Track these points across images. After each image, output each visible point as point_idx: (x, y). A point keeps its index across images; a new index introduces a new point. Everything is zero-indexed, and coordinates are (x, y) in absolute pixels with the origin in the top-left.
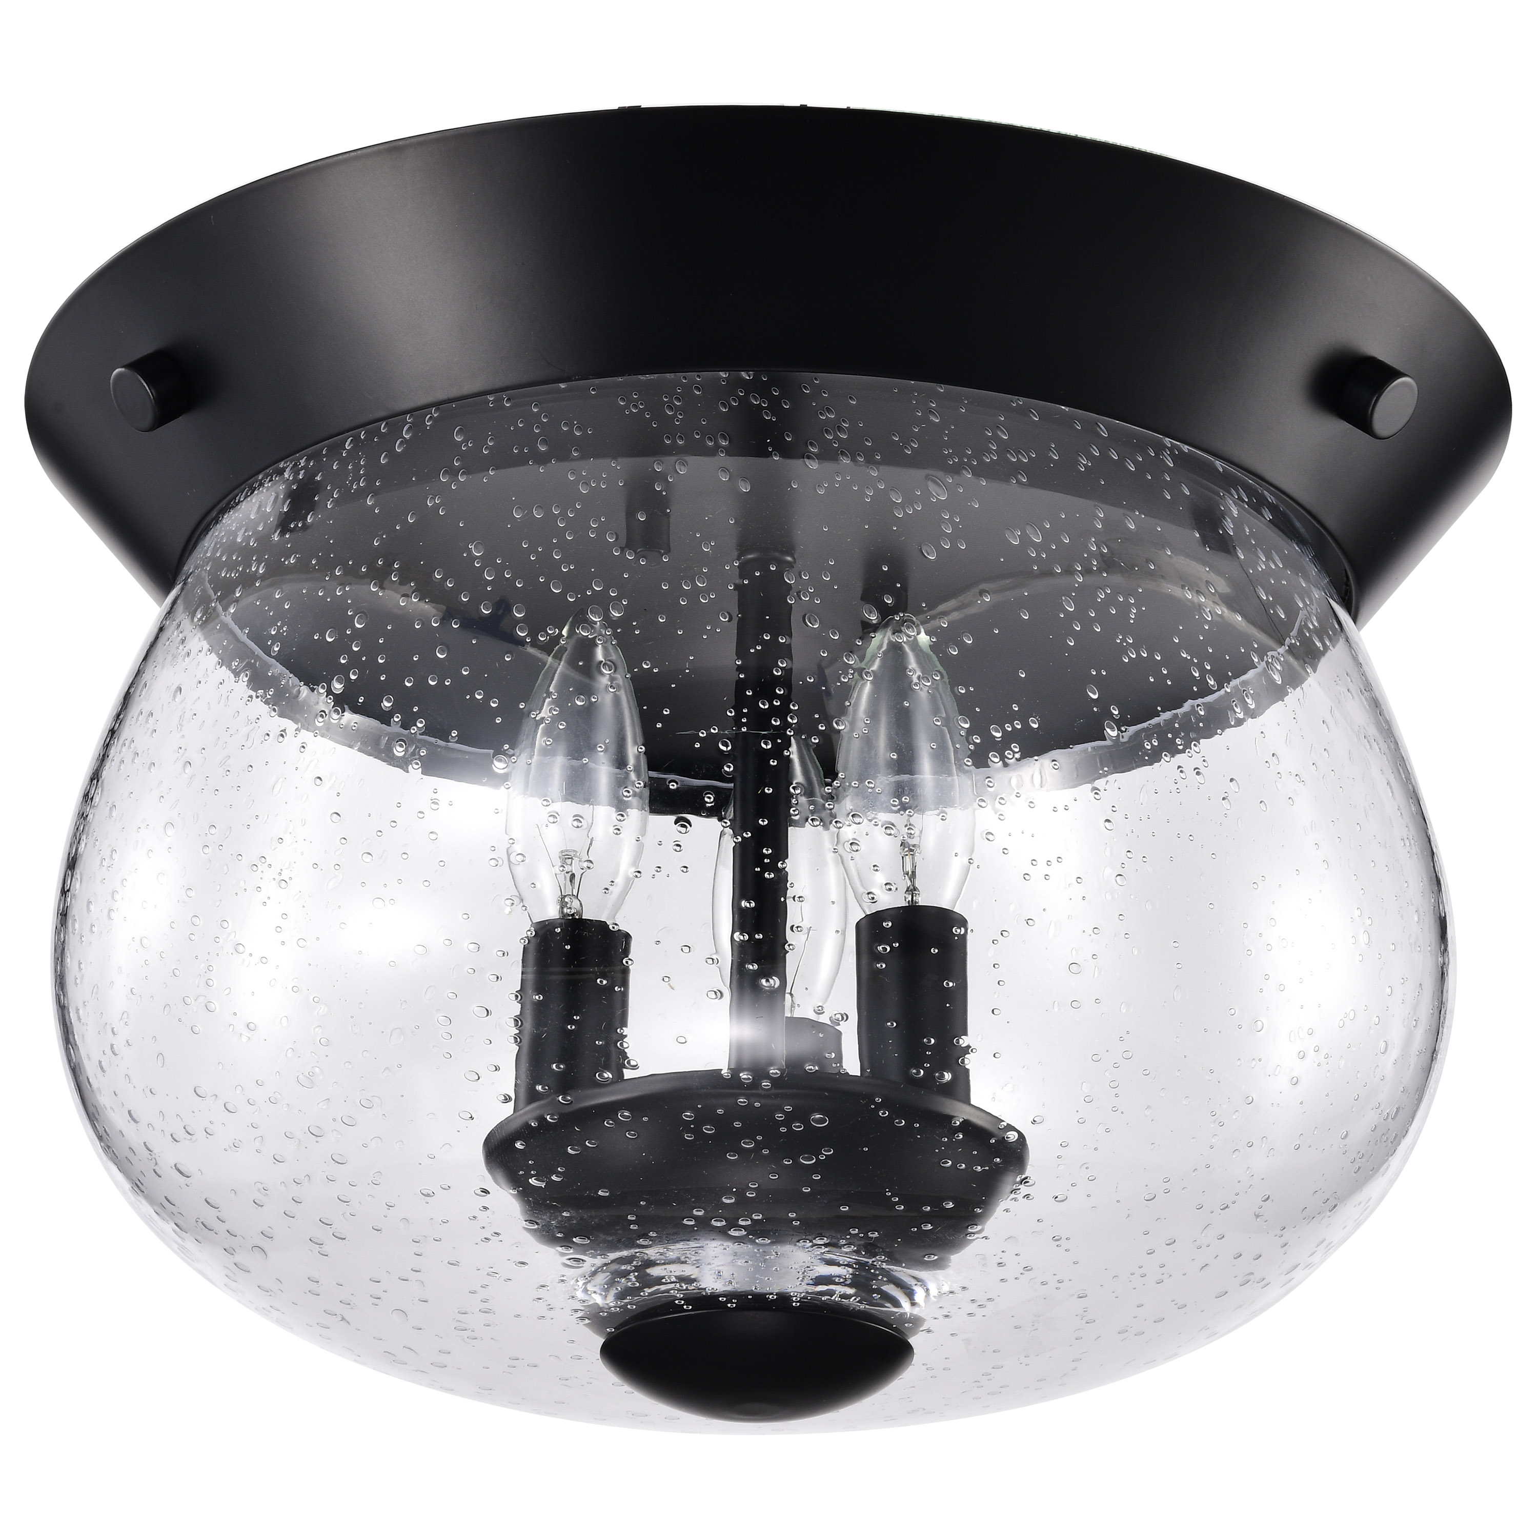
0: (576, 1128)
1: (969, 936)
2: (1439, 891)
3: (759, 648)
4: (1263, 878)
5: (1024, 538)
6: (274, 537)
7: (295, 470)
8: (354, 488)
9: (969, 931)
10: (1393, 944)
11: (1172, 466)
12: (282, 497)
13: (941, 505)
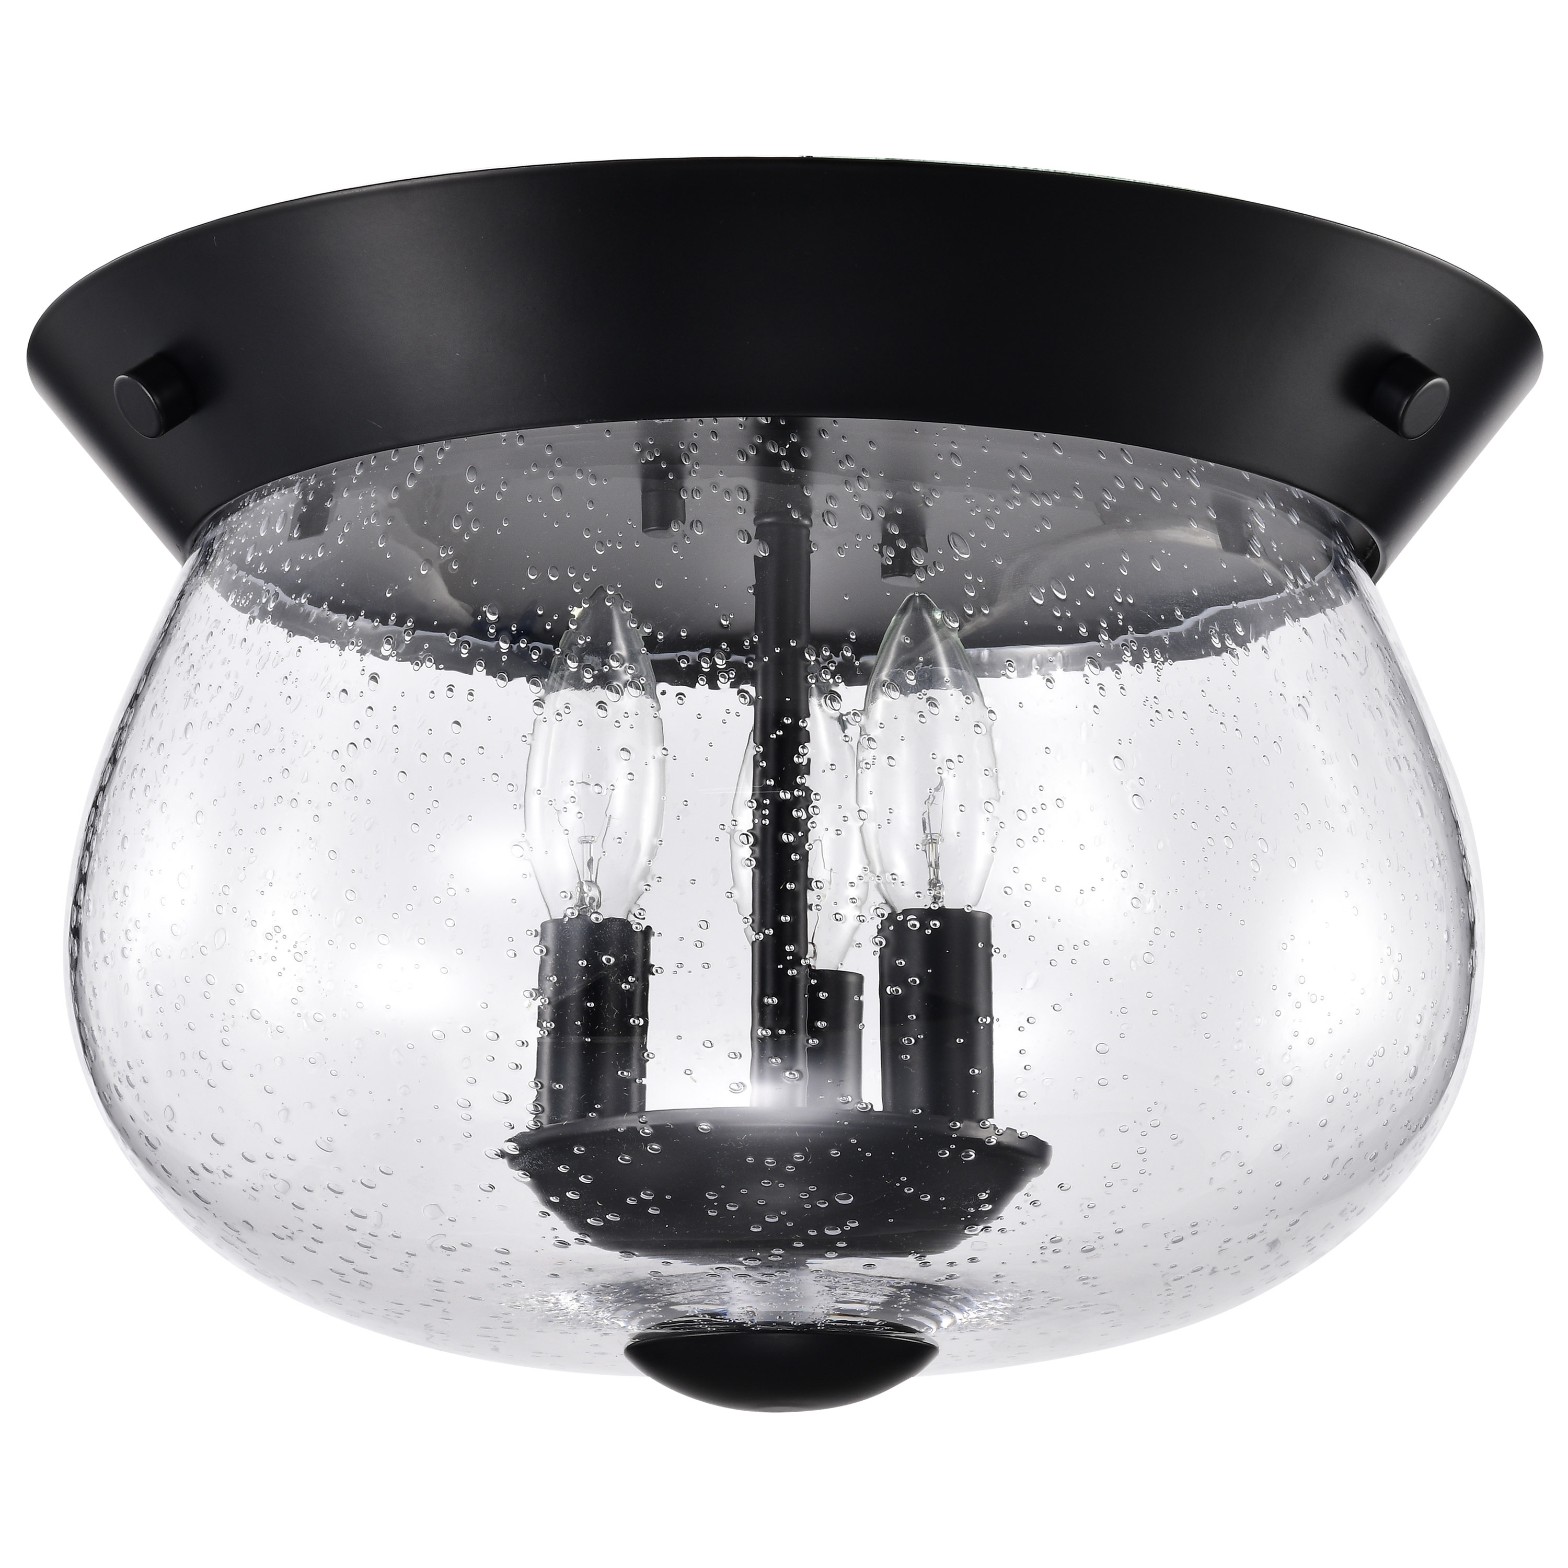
0: (598, 1203)
1: (995, 1026)
2: (1468, 892)
3: (780, 733)
4: (1292, 937)
5: (1050, 597)
6: (284, 566)
7: (305, 491)
8: (365, 524)
9: (995, 1020)
10: (1423, 972)
11: (1199, 486)
12: (291, 518)
13: (965, 566)
